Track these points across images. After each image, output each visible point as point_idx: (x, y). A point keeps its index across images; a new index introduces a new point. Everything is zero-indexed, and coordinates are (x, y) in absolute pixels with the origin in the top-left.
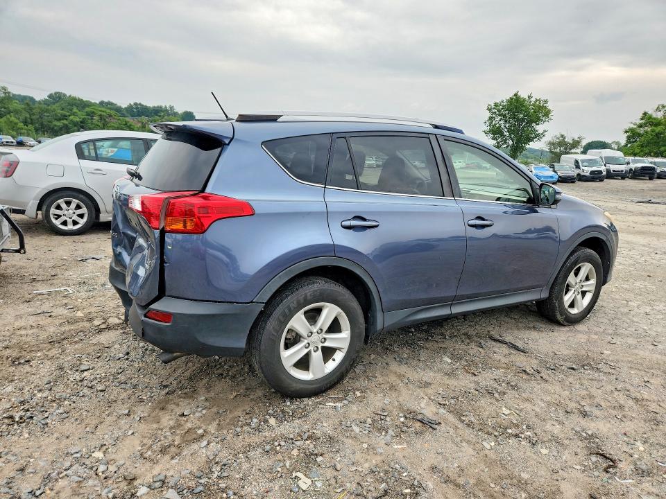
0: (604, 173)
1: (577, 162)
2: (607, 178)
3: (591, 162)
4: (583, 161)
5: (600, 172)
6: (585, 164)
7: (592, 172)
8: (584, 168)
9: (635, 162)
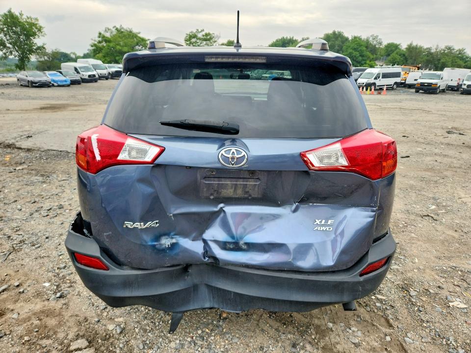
0: (97, 76)
1: (76, 69)
2: (100, 80)
3: (87, 69)
4: (80, 68)
5: (94, 76)
6: (82, 70)
7: (89, 76)
8: (83, 73)
9: (110, 67)
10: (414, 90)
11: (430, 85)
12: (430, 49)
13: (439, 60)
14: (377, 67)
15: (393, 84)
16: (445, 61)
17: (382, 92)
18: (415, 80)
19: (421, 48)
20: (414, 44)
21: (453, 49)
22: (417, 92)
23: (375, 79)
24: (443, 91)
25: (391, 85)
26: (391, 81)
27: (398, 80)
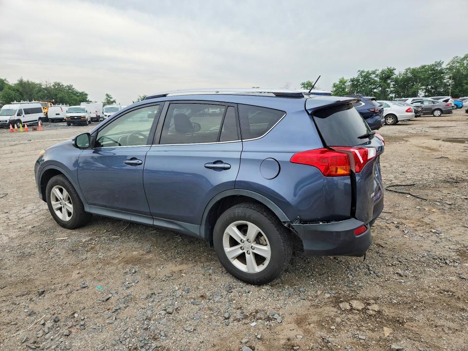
10: (65, 124)
11: (79, 117)
12: (40, 85)
13: (56, 95)
14: (14, 103)
15: (37, 119)
16: (61, 96)
17: (38, 128)
18: (57, 114)
19: (33, 83)
20: (25, 80)
21: (63, 86)
22: (69, 125)
23: (18, 116)
24: (90, 122)
25: (37, 120)
26: (35, 117)
27: (42, 115)
